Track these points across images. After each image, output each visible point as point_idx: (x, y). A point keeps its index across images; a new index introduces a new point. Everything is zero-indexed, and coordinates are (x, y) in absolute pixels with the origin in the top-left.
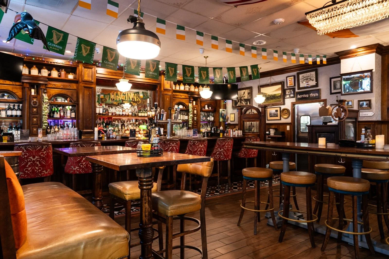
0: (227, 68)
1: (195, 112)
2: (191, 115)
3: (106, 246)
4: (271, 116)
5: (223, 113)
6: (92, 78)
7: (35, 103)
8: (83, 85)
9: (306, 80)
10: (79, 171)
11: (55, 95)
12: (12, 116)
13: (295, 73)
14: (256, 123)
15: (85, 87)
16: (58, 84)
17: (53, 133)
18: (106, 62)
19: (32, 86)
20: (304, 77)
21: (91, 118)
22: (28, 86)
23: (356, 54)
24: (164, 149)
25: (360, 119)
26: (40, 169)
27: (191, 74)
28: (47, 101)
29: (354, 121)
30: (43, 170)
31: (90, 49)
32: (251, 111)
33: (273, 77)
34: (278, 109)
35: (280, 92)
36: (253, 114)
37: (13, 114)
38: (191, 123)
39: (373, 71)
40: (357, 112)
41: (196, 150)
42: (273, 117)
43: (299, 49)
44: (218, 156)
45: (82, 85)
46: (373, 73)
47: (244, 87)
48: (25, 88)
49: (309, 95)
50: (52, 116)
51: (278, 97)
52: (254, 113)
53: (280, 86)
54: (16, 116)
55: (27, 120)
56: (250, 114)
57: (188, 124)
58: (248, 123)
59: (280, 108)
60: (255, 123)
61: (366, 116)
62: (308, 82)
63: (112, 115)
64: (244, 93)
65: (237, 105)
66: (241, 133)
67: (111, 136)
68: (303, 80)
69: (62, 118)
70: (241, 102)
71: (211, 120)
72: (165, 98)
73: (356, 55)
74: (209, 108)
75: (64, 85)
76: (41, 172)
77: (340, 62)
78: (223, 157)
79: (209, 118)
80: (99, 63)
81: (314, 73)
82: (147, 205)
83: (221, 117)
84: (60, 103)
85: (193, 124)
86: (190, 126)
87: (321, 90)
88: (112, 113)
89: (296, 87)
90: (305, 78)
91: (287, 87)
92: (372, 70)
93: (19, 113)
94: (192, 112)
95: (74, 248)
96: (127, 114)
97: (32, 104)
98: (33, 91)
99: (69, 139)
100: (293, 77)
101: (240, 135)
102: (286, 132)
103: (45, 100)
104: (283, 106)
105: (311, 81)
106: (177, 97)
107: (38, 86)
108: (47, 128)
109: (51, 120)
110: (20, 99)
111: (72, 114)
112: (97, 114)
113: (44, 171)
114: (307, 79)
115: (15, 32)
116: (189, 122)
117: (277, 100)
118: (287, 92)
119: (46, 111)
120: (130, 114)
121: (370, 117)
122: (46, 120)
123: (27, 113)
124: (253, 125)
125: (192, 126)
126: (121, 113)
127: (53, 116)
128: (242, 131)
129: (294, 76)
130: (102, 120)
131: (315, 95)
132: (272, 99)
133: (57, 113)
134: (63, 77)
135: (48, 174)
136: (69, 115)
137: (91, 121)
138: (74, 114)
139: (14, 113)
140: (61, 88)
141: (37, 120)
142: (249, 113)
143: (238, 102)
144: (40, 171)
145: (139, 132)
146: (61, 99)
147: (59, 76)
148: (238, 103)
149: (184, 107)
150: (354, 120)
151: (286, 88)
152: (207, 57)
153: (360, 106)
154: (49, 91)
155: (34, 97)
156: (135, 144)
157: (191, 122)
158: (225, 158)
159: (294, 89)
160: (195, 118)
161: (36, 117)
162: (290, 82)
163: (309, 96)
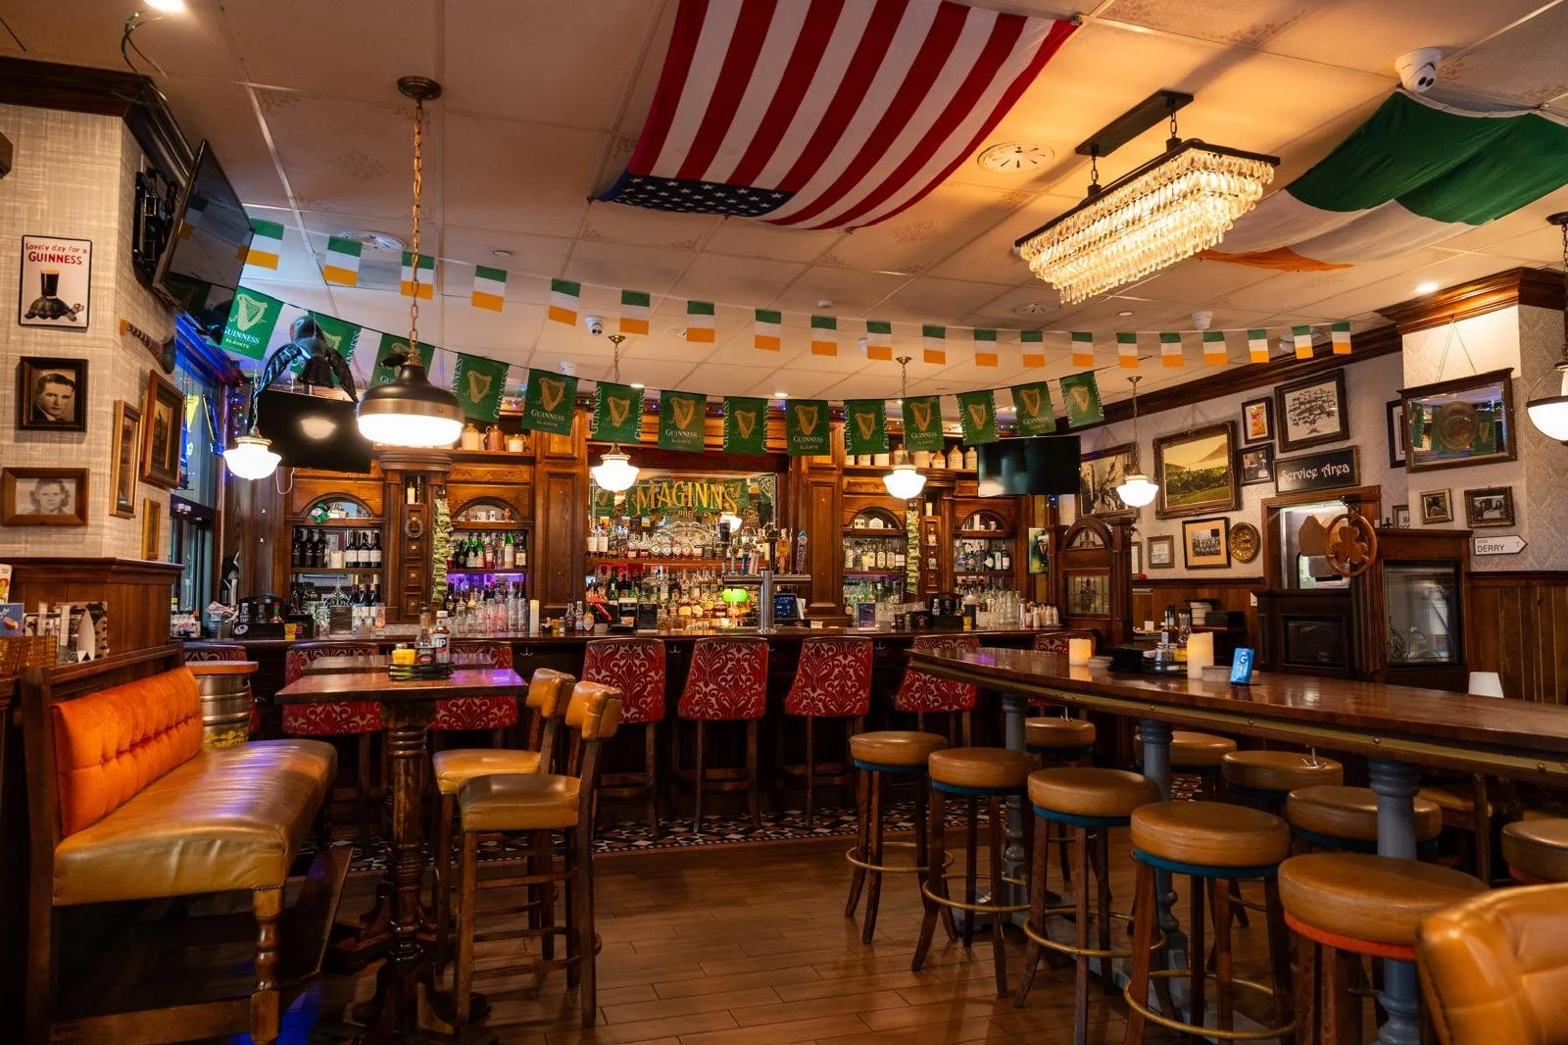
0: (958, 395)
1: (932, 539)
2: (915, 553)
3: (229, 855)
4: (1197, 554)
5: (1041, 541)
6: (573, 446)
7: (414, 526)
8: (546, 469)
9: (1307, 414)
10: (447, 722)
11: (470, 501)
12: (356, 564)
13: (1268, 390)
14: (1099, 582)
15: (552, 475)
16: (481, 470)
17: (461, 613)
18: (537, 414)
19: (408, 478)
20: (1301, 403)
21: (569, 567)
22: (397, 479)
23: (1451, 312)
24: (711, 666)
25: (1477, 567)
26: (346, 712)
27: (817, 426)
28: (448, 519)
29: (1448, 574)
30: (353, 715)
31: (492, 383)
32: (1087, 536)
33: (1201, 404)
34: (1220, 525)
35: (1223, 461)
36: (1091, 547)
37: (361, 560)
38: (913, 581)
39: (1515, 375)
40: (1465, 536)
41: (825, 671)
42: (1204, 554)
43: (1210, 314)
44: (917, 695)
45: (543, 468)
46: (1514, 384)
47: (1112, 444)
48: (389, 485)
49: (1319, 471)
50: (461, 562)
51: (1217, 480)
52: (1094, 543)
53: (1222, 440)
54: (368, 564)
55: (393, 576)
56: (1084, 547)
57: (906, 584)
58: (1078, 579)
59: (1227, 520)
60: (1098, 579)
61: (1496, 552)
62: (1313, 422)
63: (638, 555)
64: (1113, 466)
65: (1093, 512)
66: (1055, 618)
67: (579, 624)
68: (1299, 414)
69: (489, 568)
70: (1103, 501)
71: (998, 567)
72: (815, 496)
73: (1452, 316)
74: (987, 527)
75: (493, 473)
76: (348, 721)
77: (1399, 347)
78: (936, 700)
79: (989, 562)
80: (592, 399)
81: (1331, 387)
82: (402, 794)
83: (1034, 554)
84: (485, 523)
85: (922, 583)
86: (913, 590)
87: (1358, 451)
88: (639, 551)
89: (1276, 441)
90: (1303, 407)
91: (1247, 441)
92: (1509, 371)
93: (374, 556)
94: (916, 542)
95: (161, 850)
96: (686, 552)
97: (407, 529)
98: (411, 492)
99: (503, 631)
100: (1264, 404)
101: (1048, 623)
102: (1248, 613)
103: (441, 518)
104: (1235, 512)
105: (1324, 416)
106: (863, 490)
107: (426, 476)
108: (447, 600)
109: (462, 575)
110: (377, 516)
111: (518, 555)
112: (589, 553)
113: (357, 719)
114: (1310, 410)
115: (274, 369)
116: (906, 576)
117: (1218, 490)
118: (1248, 461)
119: (442, 550)
120: (698, 552)
121: (1513, 559)
122: (441, 576)
123: (395, 558)
124: (1092, 587)
125: (919, 588)
126: (667, 551)
127: (465, 563)
128: (1058, 610)
129: (1268, 400)
130: (609, 573)
131: (1339, 472)
132: (1199, 488)
133: (476, 555)
134: (494, 449)
135: (369, 725)
136: (508, 559)
137: (568, 576)
138: (524, 555)
139: (363, 556)
140: (486, 479)
141: (419, 576)
142: (1082, 544)
143: (1094, 501)
144: (344, 716)
145: (725, 610)
146: (488, 512)
147: (486, 445)
148: (1095, 505)
149: (890, 526)
150: (1451, 570)
151: (1243, 445)
152: (908, 359)
153: (1474, 514)
154: (453, 490)
155: (414, 510)
156: (610, 650)
157: (913, 576)
158: (943, 704)
159: (1269, 451)
160: (932, 561)
161: (417, 568)
162: (1256, 422)
163: (1320, 474)
